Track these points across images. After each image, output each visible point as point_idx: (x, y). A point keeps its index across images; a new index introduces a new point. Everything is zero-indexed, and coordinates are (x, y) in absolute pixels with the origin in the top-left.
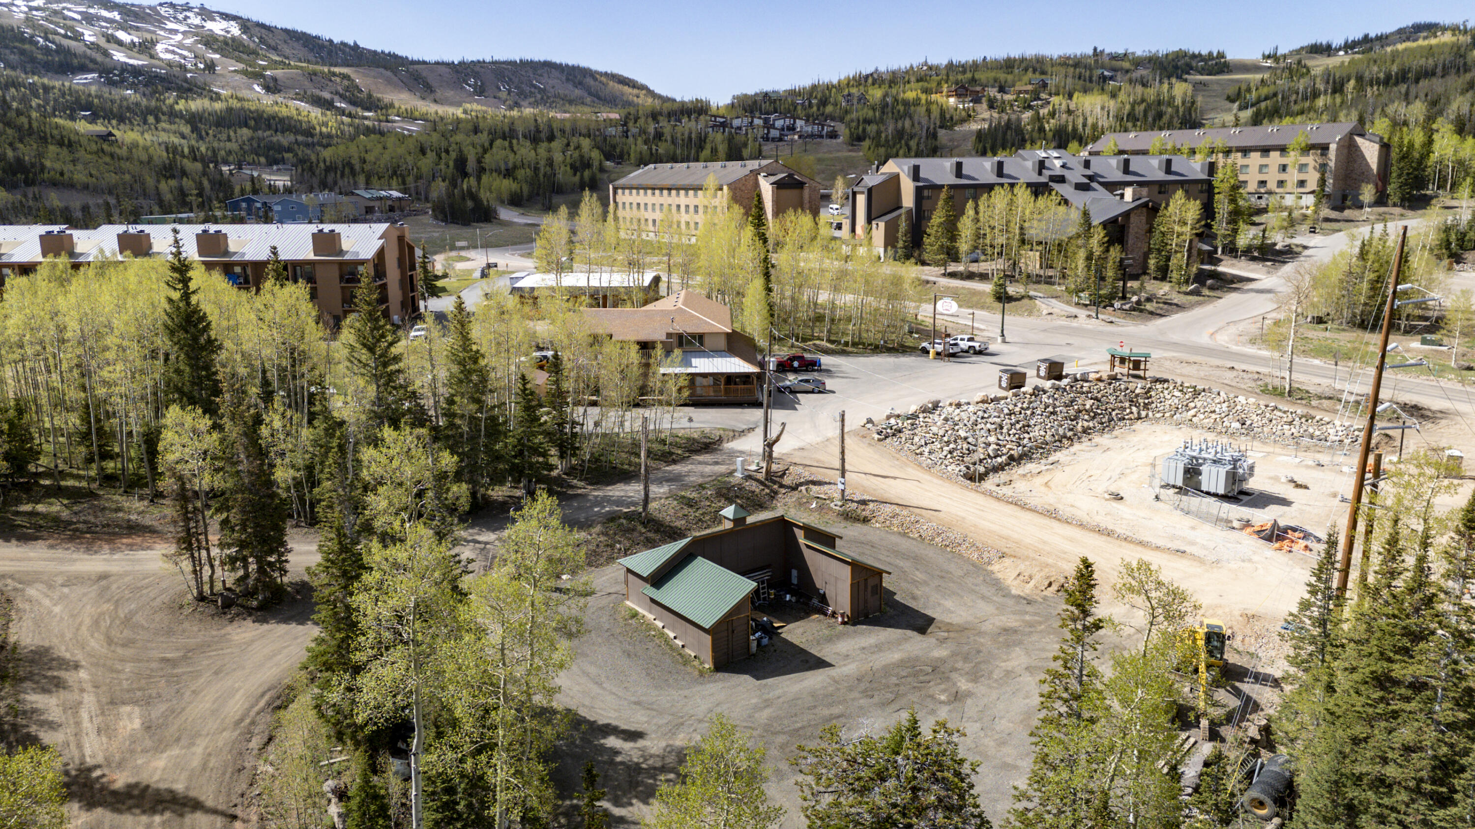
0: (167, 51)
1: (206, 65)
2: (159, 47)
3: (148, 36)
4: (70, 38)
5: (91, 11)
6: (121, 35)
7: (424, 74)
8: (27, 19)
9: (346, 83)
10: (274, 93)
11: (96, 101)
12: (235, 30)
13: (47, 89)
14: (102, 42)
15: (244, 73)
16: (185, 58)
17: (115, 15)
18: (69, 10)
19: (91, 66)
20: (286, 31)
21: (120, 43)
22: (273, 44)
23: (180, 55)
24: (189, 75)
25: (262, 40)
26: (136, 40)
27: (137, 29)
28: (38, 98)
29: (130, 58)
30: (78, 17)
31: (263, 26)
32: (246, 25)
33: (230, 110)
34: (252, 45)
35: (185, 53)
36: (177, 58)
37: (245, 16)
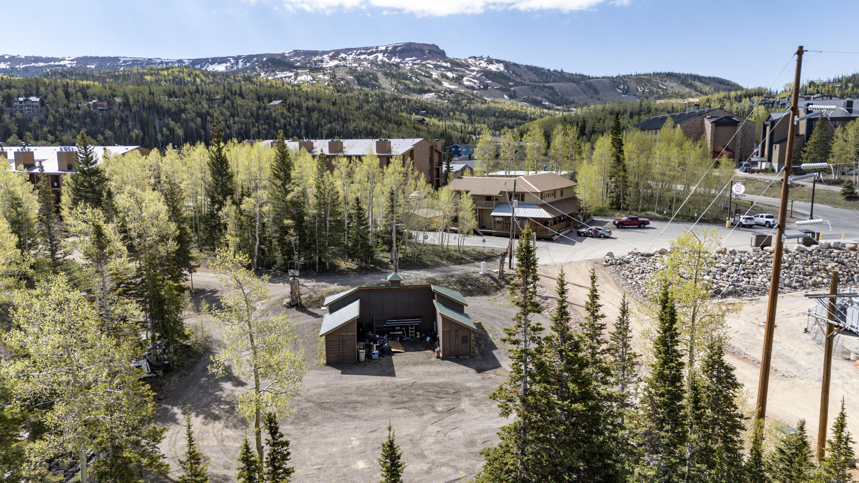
0: (468, 80)
1: (484, 86)
2: (465, 79)
3: (460, 73)
4: (426, 77)
5: (439, 63)
6: (450, 74)
7: (594, 84)
8: (411, 69)
9: (551, 91)
10: (513, 98)
11: (430, 106)
12: (502, 68)
13: (409, 100)
14: (440, 79)
15: (501, 89)
16: (475, 83)
17: (449, 65)
18: (429, 63)
19: (433, 89)
20: (527, 66)
21: (447, 78)
22: (518, 73)
23: (473, 82)
24: (475, 92)
25: (514, 72)
26: (455, 76)
27: (457, 71)
28: (404, 105)
29: (451, 85)
30: (432, 66)
31: (515, 65)
32: (507, 65)
33: (489, 108)
34: (508, 75)
35: (476, 81)
36: (472, 84)
37: (507, 60)
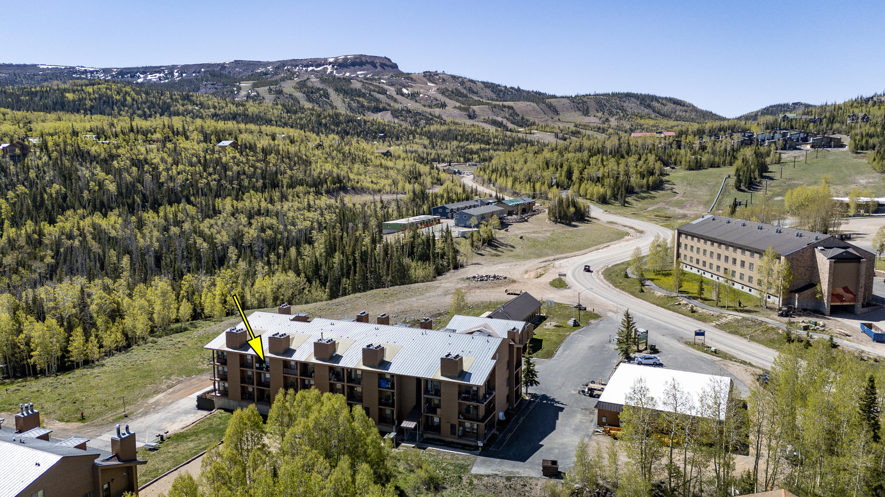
1: (442, 105)
2: (421, 96)
3: (416, 90)
4: (380, 93)
6: (404, 91)
7: (554, 104)
8: (363, 84)
9: (511, 111)
10: (472, 119)
11: (387, 128)
13: (365, 122)
14: (396, 96)
15: (459, 108)
17: (403, 80)
18: (382, 78)
19: (388, 108)
20: (483, 83)
21: (402, 94)
22: (475, 90)
25: (470, 89)
26: (411, 93)
27: (411, 86)
30: (385, 82)
31: (470, 81)
32: (463, 81)
33: (449, 130)
34: (465, 92)
